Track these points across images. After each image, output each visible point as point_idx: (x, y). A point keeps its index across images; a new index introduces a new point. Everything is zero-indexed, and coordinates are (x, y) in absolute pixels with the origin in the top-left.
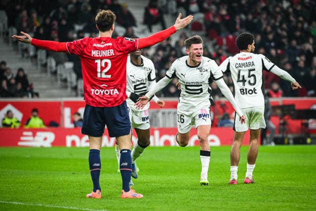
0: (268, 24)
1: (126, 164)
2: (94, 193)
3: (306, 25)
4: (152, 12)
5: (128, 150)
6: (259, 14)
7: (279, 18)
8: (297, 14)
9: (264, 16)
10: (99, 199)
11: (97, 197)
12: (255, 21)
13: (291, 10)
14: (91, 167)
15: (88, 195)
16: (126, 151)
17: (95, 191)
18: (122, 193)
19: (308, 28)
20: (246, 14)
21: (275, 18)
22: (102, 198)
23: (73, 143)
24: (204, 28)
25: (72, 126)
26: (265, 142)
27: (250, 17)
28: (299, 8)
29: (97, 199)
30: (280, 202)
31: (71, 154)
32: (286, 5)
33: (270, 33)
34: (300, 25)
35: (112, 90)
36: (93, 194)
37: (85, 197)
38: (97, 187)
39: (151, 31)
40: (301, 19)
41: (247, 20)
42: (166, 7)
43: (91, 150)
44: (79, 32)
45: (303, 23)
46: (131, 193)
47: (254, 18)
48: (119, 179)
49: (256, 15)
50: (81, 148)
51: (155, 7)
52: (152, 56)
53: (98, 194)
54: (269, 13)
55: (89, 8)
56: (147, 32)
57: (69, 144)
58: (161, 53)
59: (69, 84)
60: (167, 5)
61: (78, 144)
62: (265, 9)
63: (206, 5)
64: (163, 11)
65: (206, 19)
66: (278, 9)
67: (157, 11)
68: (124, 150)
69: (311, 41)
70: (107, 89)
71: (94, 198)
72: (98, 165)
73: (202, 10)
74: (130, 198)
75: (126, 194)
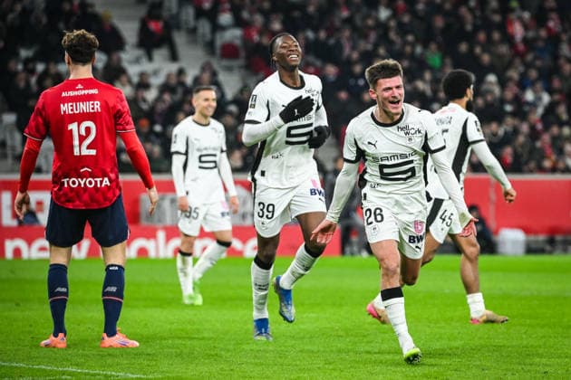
0: (353, 48)
1: (114, 289)
2: (54, 338)
3: (419, 50)
4: (153, 26)
5: (119, 266)
6: (338, 30)
7: (373, 36)
8: (403, 29)
9: (347, 33)
10: (62, 349)
11: (59, 346)
12: (332, 41)
13: (393, 24)
14: (52, 293)
15: (44, 342)
16: (117, 268)
17: (56, 335)
18: (103, 339)
19: (422, 54)
20: (316, 30)
21: (366, 37)
22: (68, 347)
23: (17, 252)
24: (243, 54)
25: (14, 223)
26: (348, 249)
27: (322, 35)
28: (406, 19)
29: (58, 349)
30: (375, 353)
31: (12, 272)
32: (384, 14)
33: (356, 62)
34: (408, 49)
35: (98, 180)
36: (53, 341)
37: (38, 346)
38: (59, 328)
39: (150, 58)
40: (410, 38)
41: (317, 40)
42: (176, 17)
43: (51, 266)
44: (27, 62)
45: (413, 45)
46: (117, 340)
47: (329, 37)
48: (99, 315)
49: (332, 31)
50: (30, 261)
51: (157, 18)
52: (152, 103)
53: (60, 341)
54: (355, 29)
55: (44, 20)
56: (144, 60)
57: (9, 254)
58: (167, 97)
59: (9, 152)
60: (178, 14)
61: (25, 254)
62: (349, 21)
63: (245, 15)
64: (172, 24)
65: (246, 38)
66: (370, 22)
67: (160, 24)
68: (112, 265)
69: (428, 76)
70: (90, 177)
71: (54, 347)
72: (64, 290)
73: (239, 22)
74: (117, 348)
75: (109, 341)
